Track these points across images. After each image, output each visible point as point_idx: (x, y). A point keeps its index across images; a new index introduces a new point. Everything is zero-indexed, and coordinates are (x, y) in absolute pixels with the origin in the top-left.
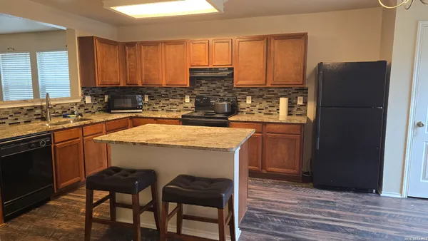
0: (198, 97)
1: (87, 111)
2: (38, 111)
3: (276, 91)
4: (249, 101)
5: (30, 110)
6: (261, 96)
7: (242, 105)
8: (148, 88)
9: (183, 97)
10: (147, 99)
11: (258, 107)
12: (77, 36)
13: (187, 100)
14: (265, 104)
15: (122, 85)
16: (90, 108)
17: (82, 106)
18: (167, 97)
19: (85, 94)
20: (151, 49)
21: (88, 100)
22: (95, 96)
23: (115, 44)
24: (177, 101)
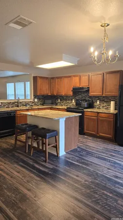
0: (77, 100)
1: (35, 105)
2: (16, 104)
3: (110, 98)
4: (98, 103)
5: (13, 103)
6: (103, 100)
7: (95, 104)
8: (60, 96)
9: (72, 100)
10: (59, 101)
11: (102, 105)
12: (33, 76)
13: (74, 102)
14: (105, 104)
15: (49, 95)
16: (37, 104)
17: (33, 102)
18: (66, 100)
19: (35, 98)
20: (59, 80)
21: (36, 100)
22: (39, 99)
23: (47, 78)
24: (70, 102)
